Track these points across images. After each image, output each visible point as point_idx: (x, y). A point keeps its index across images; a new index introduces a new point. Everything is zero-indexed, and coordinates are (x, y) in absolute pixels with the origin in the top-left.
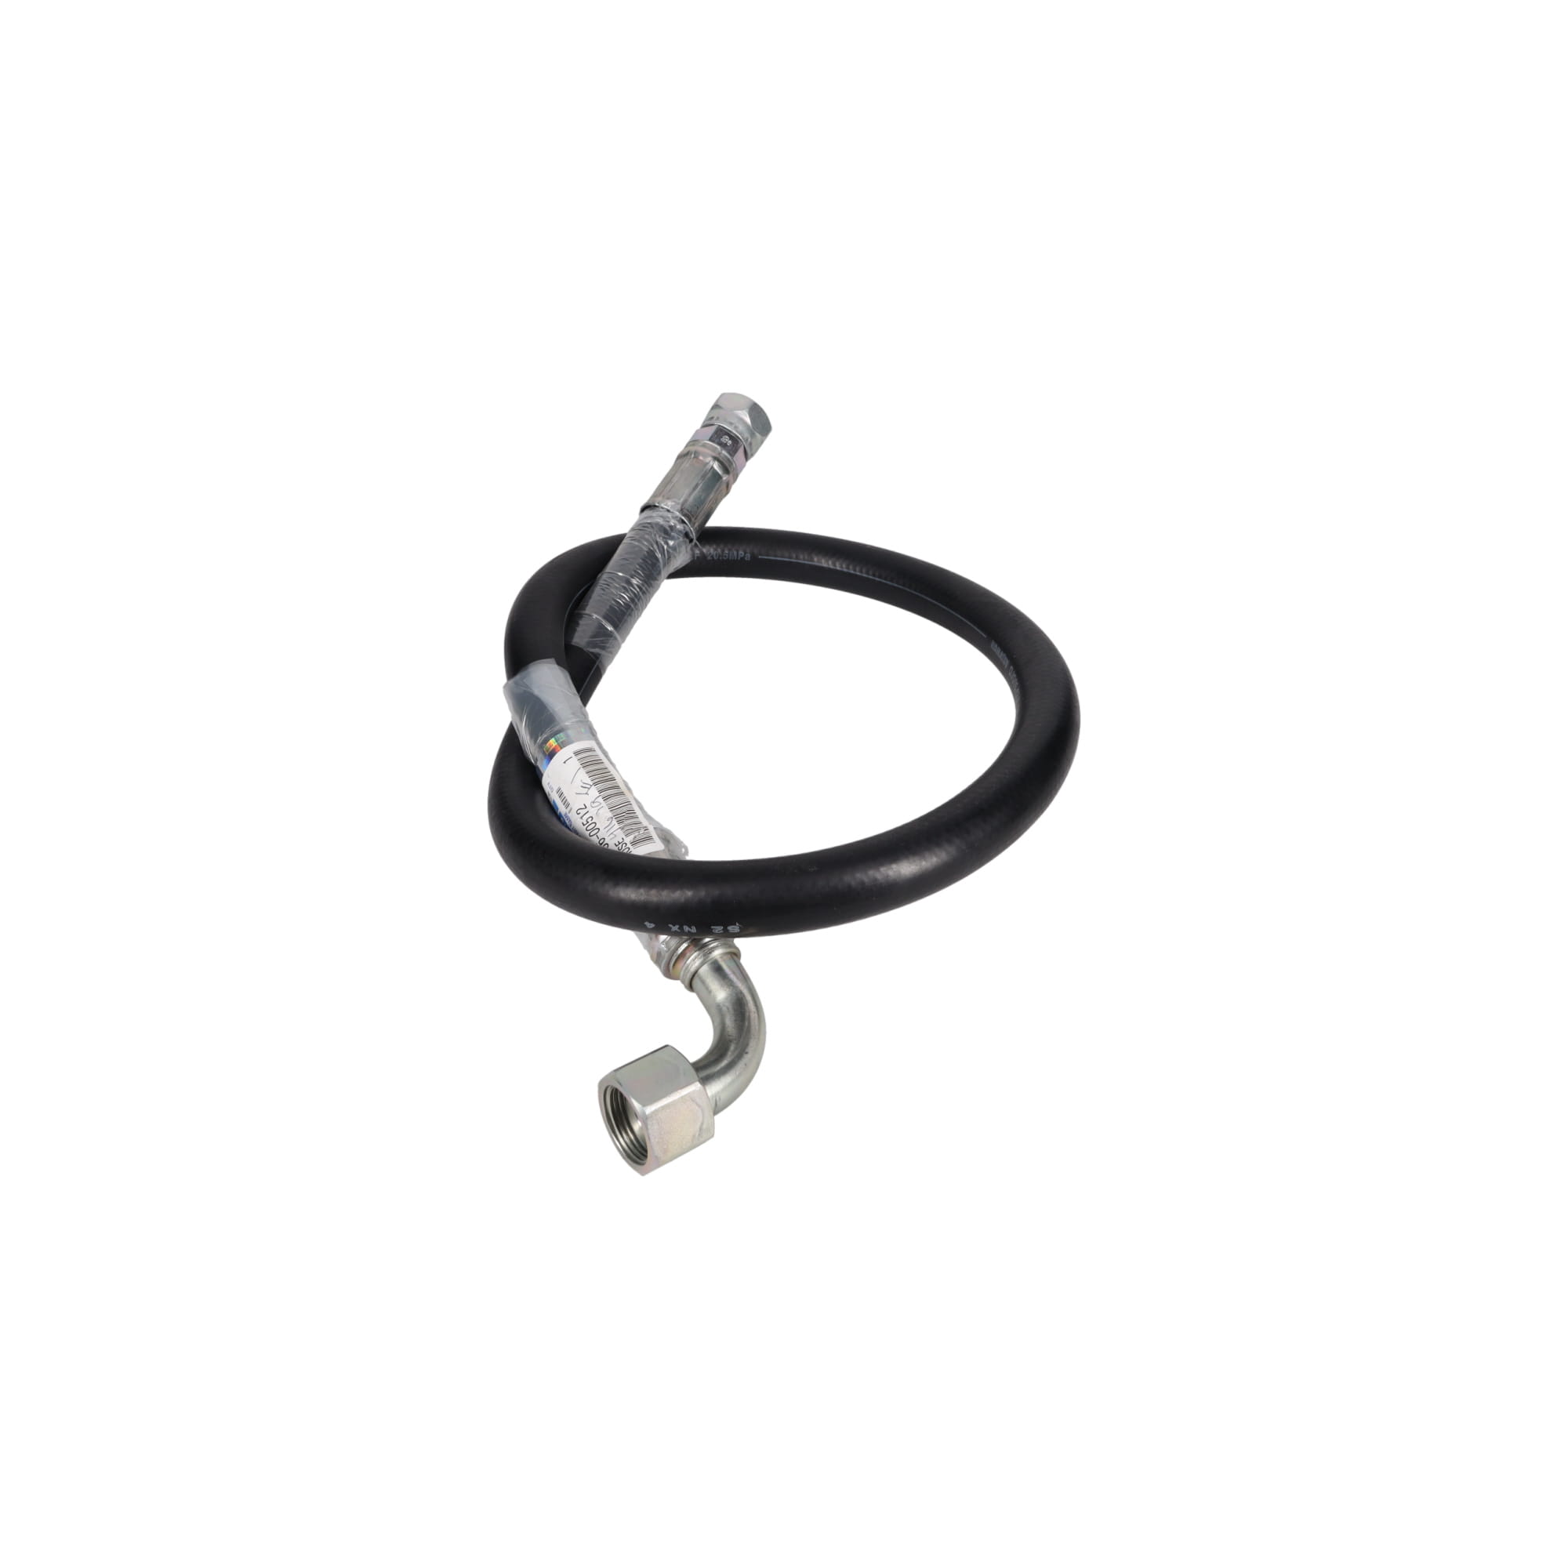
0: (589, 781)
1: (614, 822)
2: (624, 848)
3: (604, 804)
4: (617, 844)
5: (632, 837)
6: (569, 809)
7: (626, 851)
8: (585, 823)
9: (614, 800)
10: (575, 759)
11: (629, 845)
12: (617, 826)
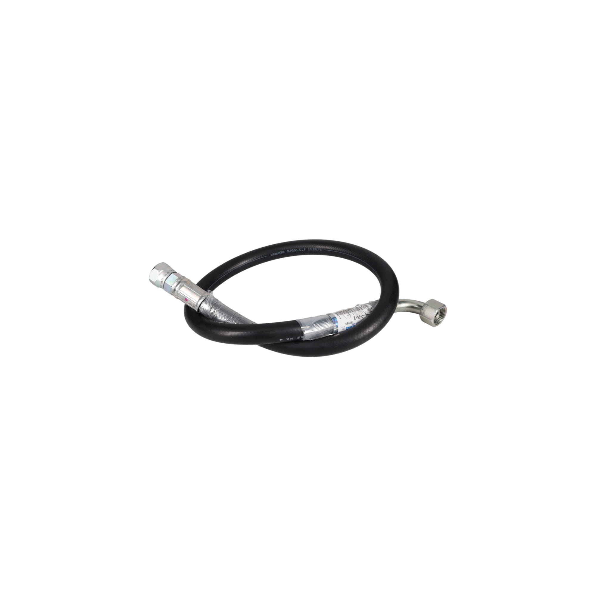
0: (348, 314)
3: (355, 312)
8: (358, 318)
12: (360, 311)
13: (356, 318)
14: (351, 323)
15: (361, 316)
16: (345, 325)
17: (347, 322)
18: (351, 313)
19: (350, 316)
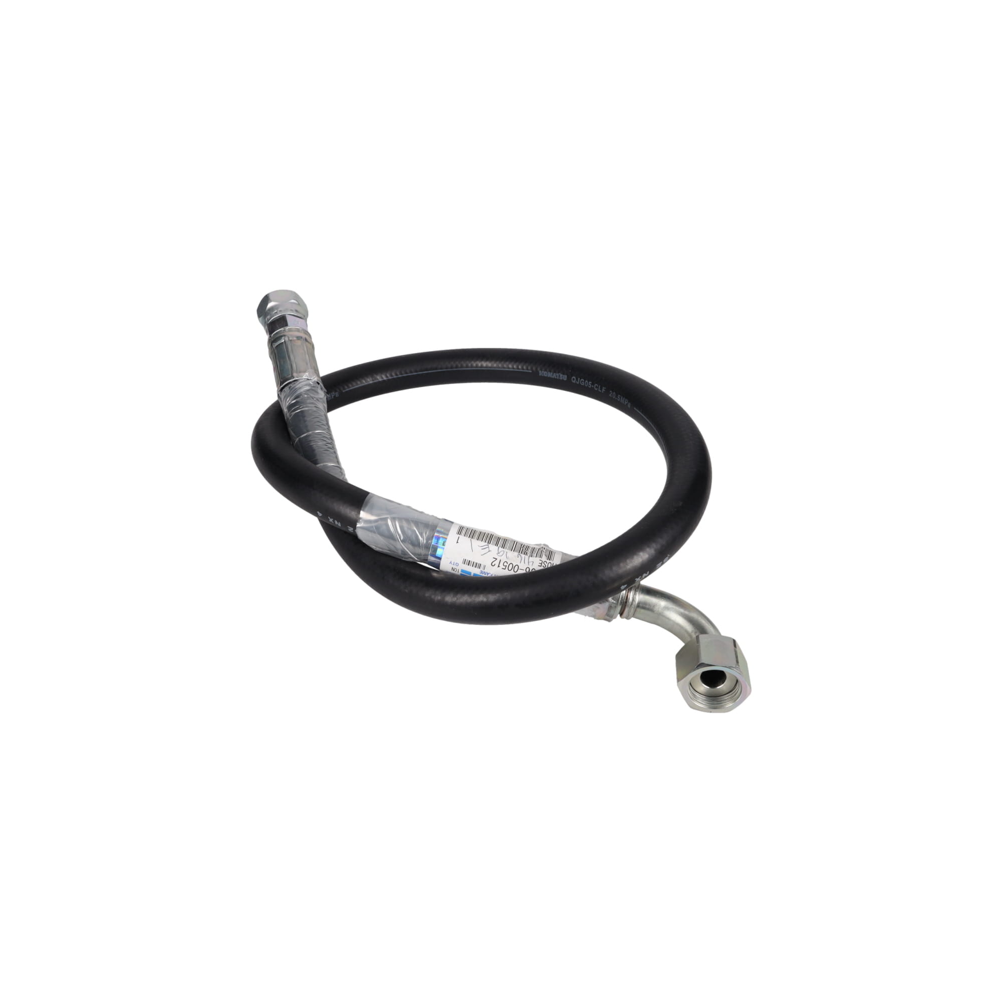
0: (483, 543)
1: (523, 556)
2: (547, 565)
3: (506, 550)
4: (540, 565)
5: (544, 556)
6: (482, 567)
7: (549, 566)
8: (504, 567)
9: (508, 545)
10: (462, 537)
11: (548, 561)
12: (527, 557)
13: (497, 563)
14: (478, 566)
15: (513, 567)
16: (460, 562)
17: (468, 559)
18: (493, 547)
19: (487, 550)
